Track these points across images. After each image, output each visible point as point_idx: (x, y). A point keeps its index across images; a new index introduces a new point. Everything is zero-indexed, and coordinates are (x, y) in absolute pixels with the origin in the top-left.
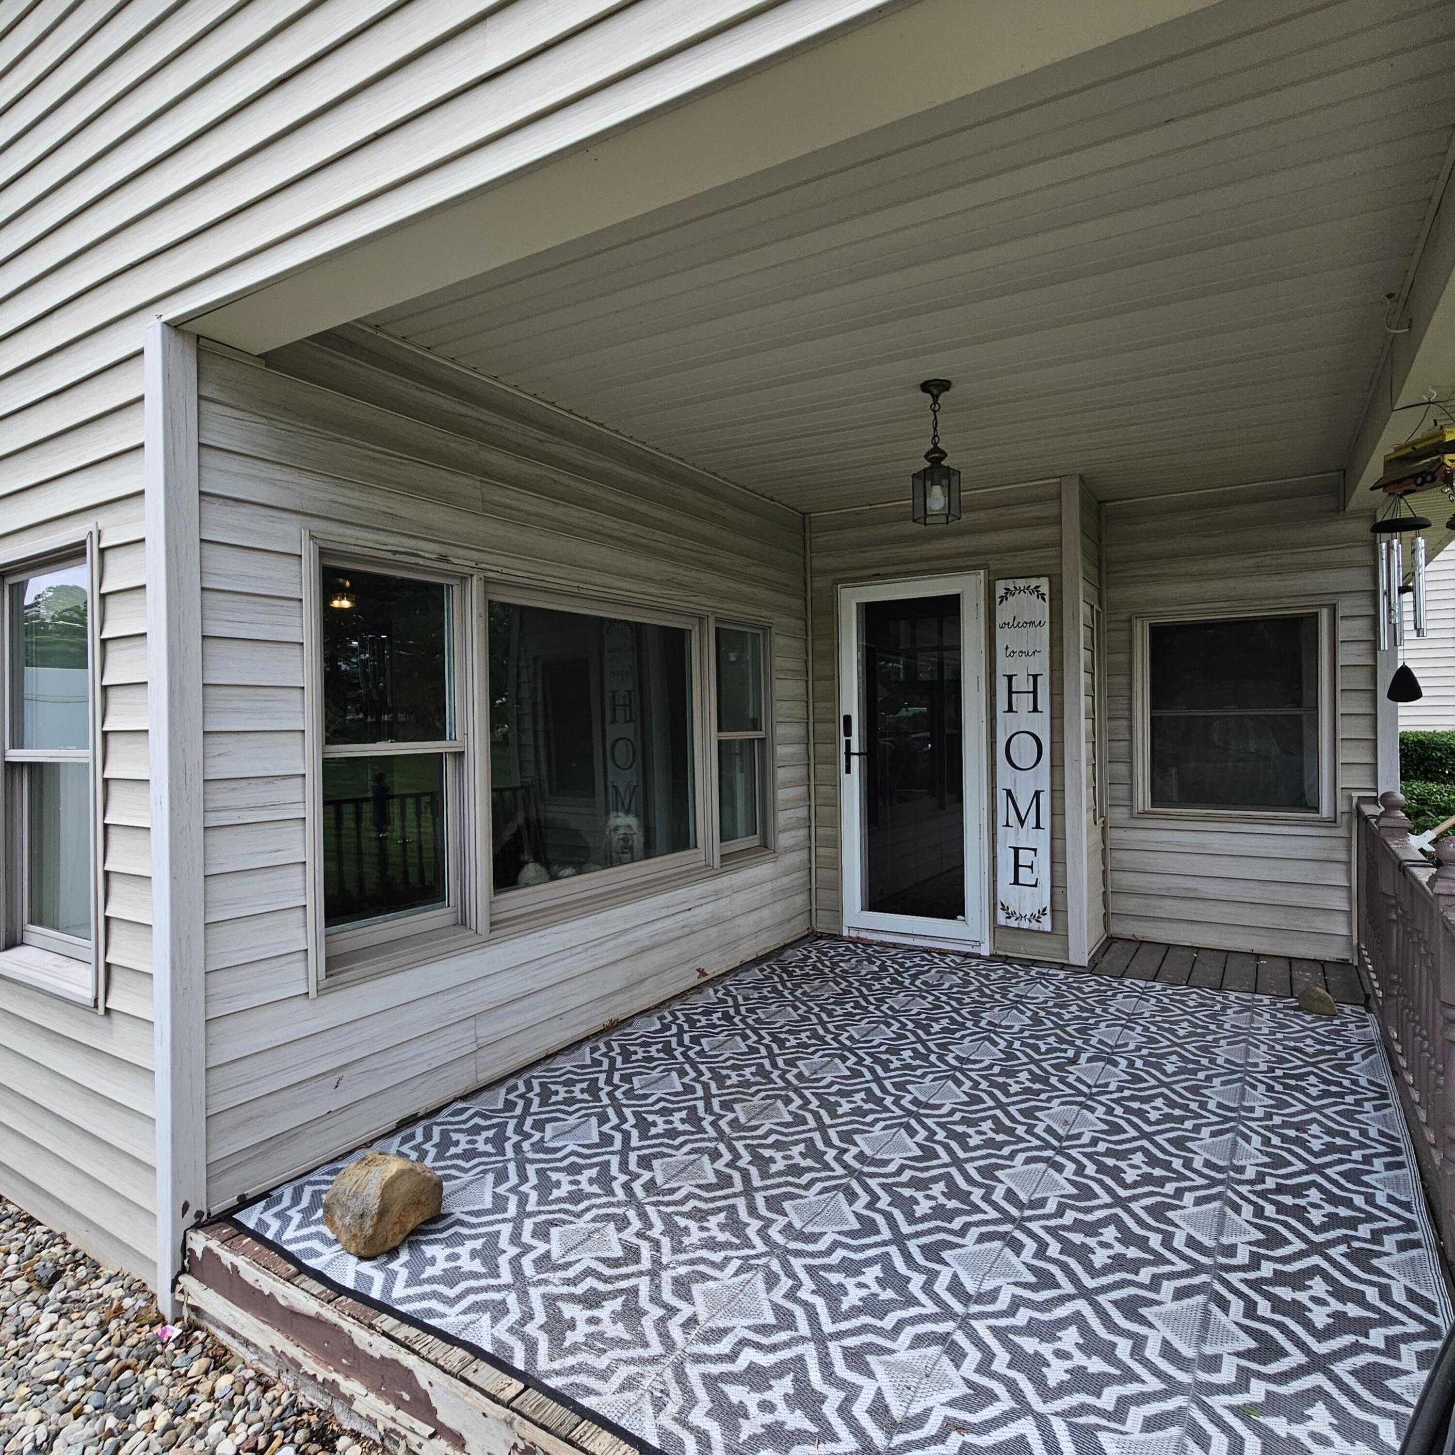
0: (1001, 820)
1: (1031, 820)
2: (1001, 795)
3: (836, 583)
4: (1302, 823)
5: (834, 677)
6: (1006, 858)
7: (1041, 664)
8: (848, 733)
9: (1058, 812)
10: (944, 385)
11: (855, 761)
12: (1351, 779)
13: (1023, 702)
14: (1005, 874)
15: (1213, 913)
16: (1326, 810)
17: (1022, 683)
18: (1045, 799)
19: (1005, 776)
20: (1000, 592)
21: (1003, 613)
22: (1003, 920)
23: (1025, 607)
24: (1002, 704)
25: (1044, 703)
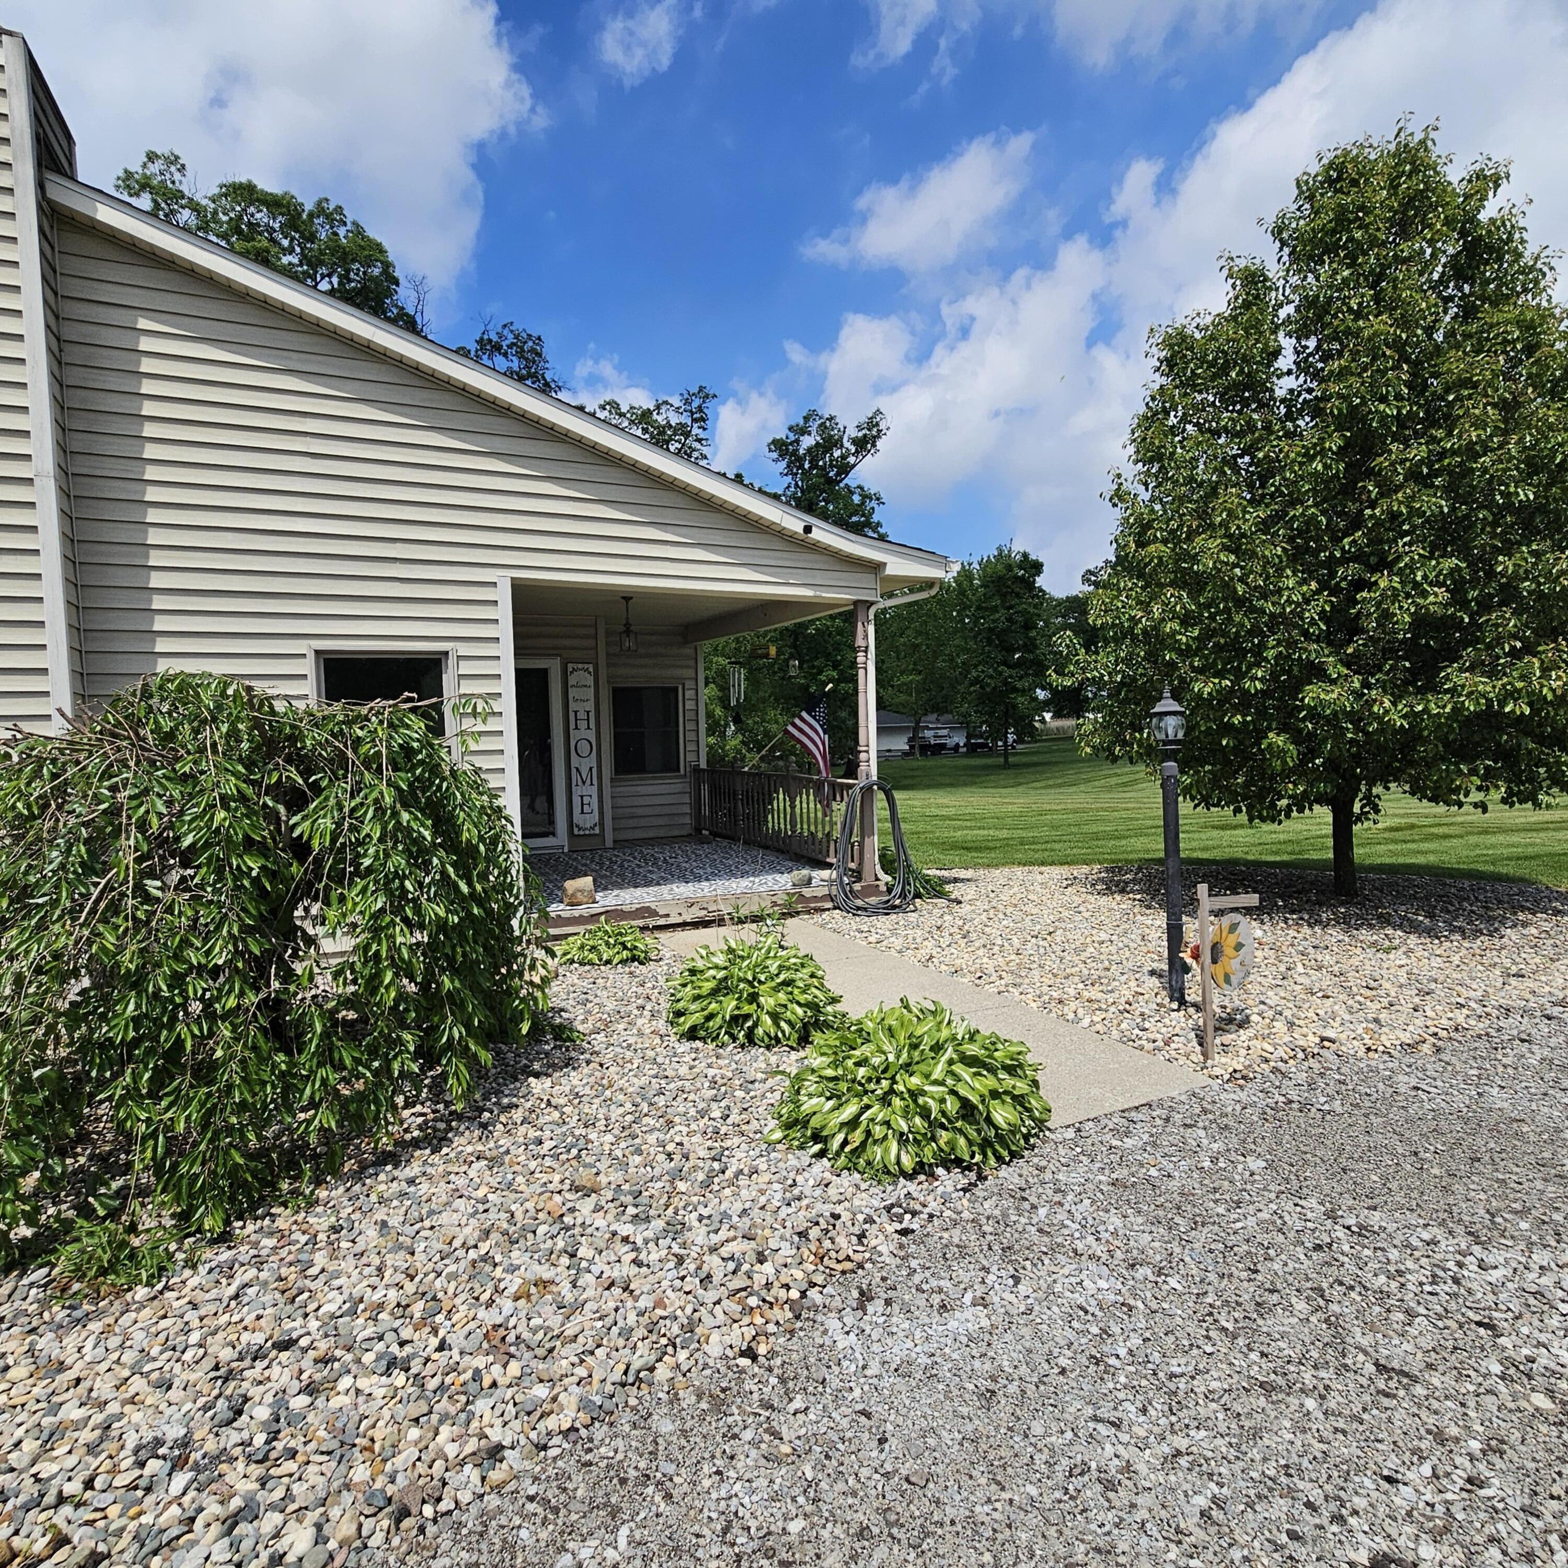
0: (574, 783)
1: (588, 782)
2: (574, 771)
4: (676, 777)
6: (576, 801)
7: (590, 706)
9: (600, 777)
10: (631, 599)
12: (691, 757)
13: (583, 725)
14: (577, 810)
15: (643, 822)
16: (682, 772)
17: (582, 715)
18: (594, 771)
19: (574, 760)
20: (570, 669)
21: (572, 680)
22: (576, 831)
23: (582, 678)
24: (572, 726)
25: (592, 725)
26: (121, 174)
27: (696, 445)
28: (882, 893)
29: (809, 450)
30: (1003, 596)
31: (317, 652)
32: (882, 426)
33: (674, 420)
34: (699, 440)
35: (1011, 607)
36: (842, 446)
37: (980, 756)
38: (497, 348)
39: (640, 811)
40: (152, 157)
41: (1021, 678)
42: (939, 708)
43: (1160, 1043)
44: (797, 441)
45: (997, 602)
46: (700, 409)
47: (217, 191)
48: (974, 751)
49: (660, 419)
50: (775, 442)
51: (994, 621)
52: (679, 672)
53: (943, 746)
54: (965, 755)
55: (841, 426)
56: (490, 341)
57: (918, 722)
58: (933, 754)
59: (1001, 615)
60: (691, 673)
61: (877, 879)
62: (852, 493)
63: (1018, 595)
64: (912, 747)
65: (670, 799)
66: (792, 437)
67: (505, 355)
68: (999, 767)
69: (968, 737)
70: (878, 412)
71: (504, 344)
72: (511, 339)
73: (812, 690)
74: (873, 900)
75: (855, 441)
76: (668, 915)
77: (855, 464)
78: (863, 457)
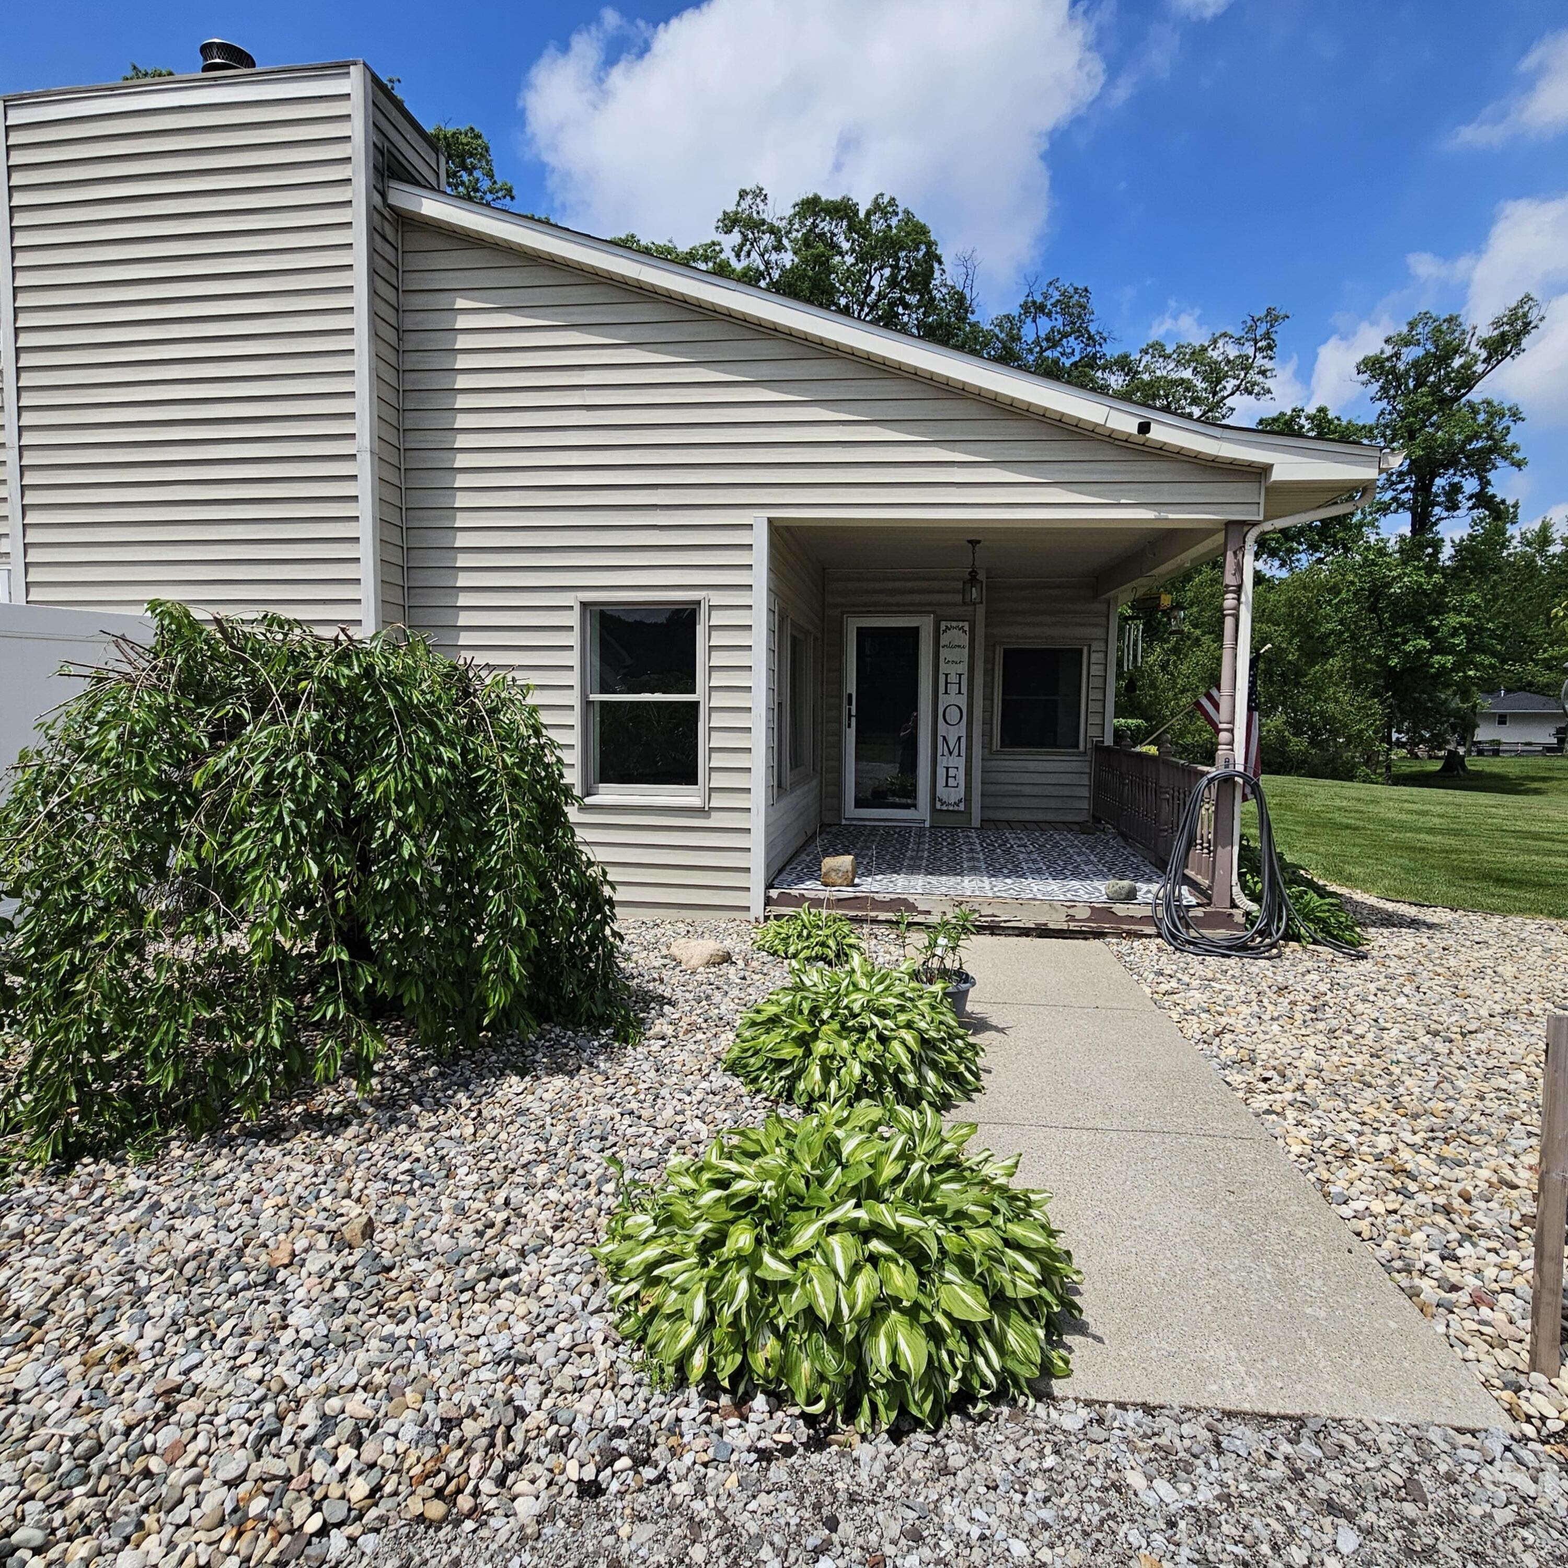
0: (940, 753)
1: (956, 752)
2: (940, 739)
3: (843, 613)
4: (1073, 755)
5: (840, 670)
6: (941, 772)
7: (963, 668)
8: (850, 703)
9: (969, 747)
10: (979, 542)
11: (853, 720)
12: (1093, 731)
13: (953, 689)
14: (941, 782)
15: (1027, 803)
16: (1082, 748)
17: (953, 678)
18: (963, 740)
19: (942, 727)
20: (943, 627)
21: (945, 640)
22: (938, 806)
23: (956, 636)
24: (942, 689)
25: (964, 690)
26: (721, 216)
27: (1259, 378)
28: (1236, 926)
29: (1416, 364)
31: (584, 605)
32: (1533, 316)
33: (1233, 352)
34: (1263, 373)
36: (1466, 351)
38: (1041, 308)
39: (1027, 790)
40: (743, 194)
43: (1463, 1297)
44: (1397, 355)
46: (1267, 336)
47: (792, 211)
49: (1215, 354)
50: (1365, 361)
52: (1088, 632)
55: (1468, 327)
56: (1034, 302)
60: (1099, 632)
61: (1234, 905)
62: (1476, 411)
65: (1065, 779)
66: (1389, 351)
67: (1049, 315)
70: (1528, 299)
71: (1049, 304)
72: (1056, 295)
74: (1220, 934)
75: (1484, 344)
76: (929, 913)
77: (1484, 373)
78: (1499, 362)
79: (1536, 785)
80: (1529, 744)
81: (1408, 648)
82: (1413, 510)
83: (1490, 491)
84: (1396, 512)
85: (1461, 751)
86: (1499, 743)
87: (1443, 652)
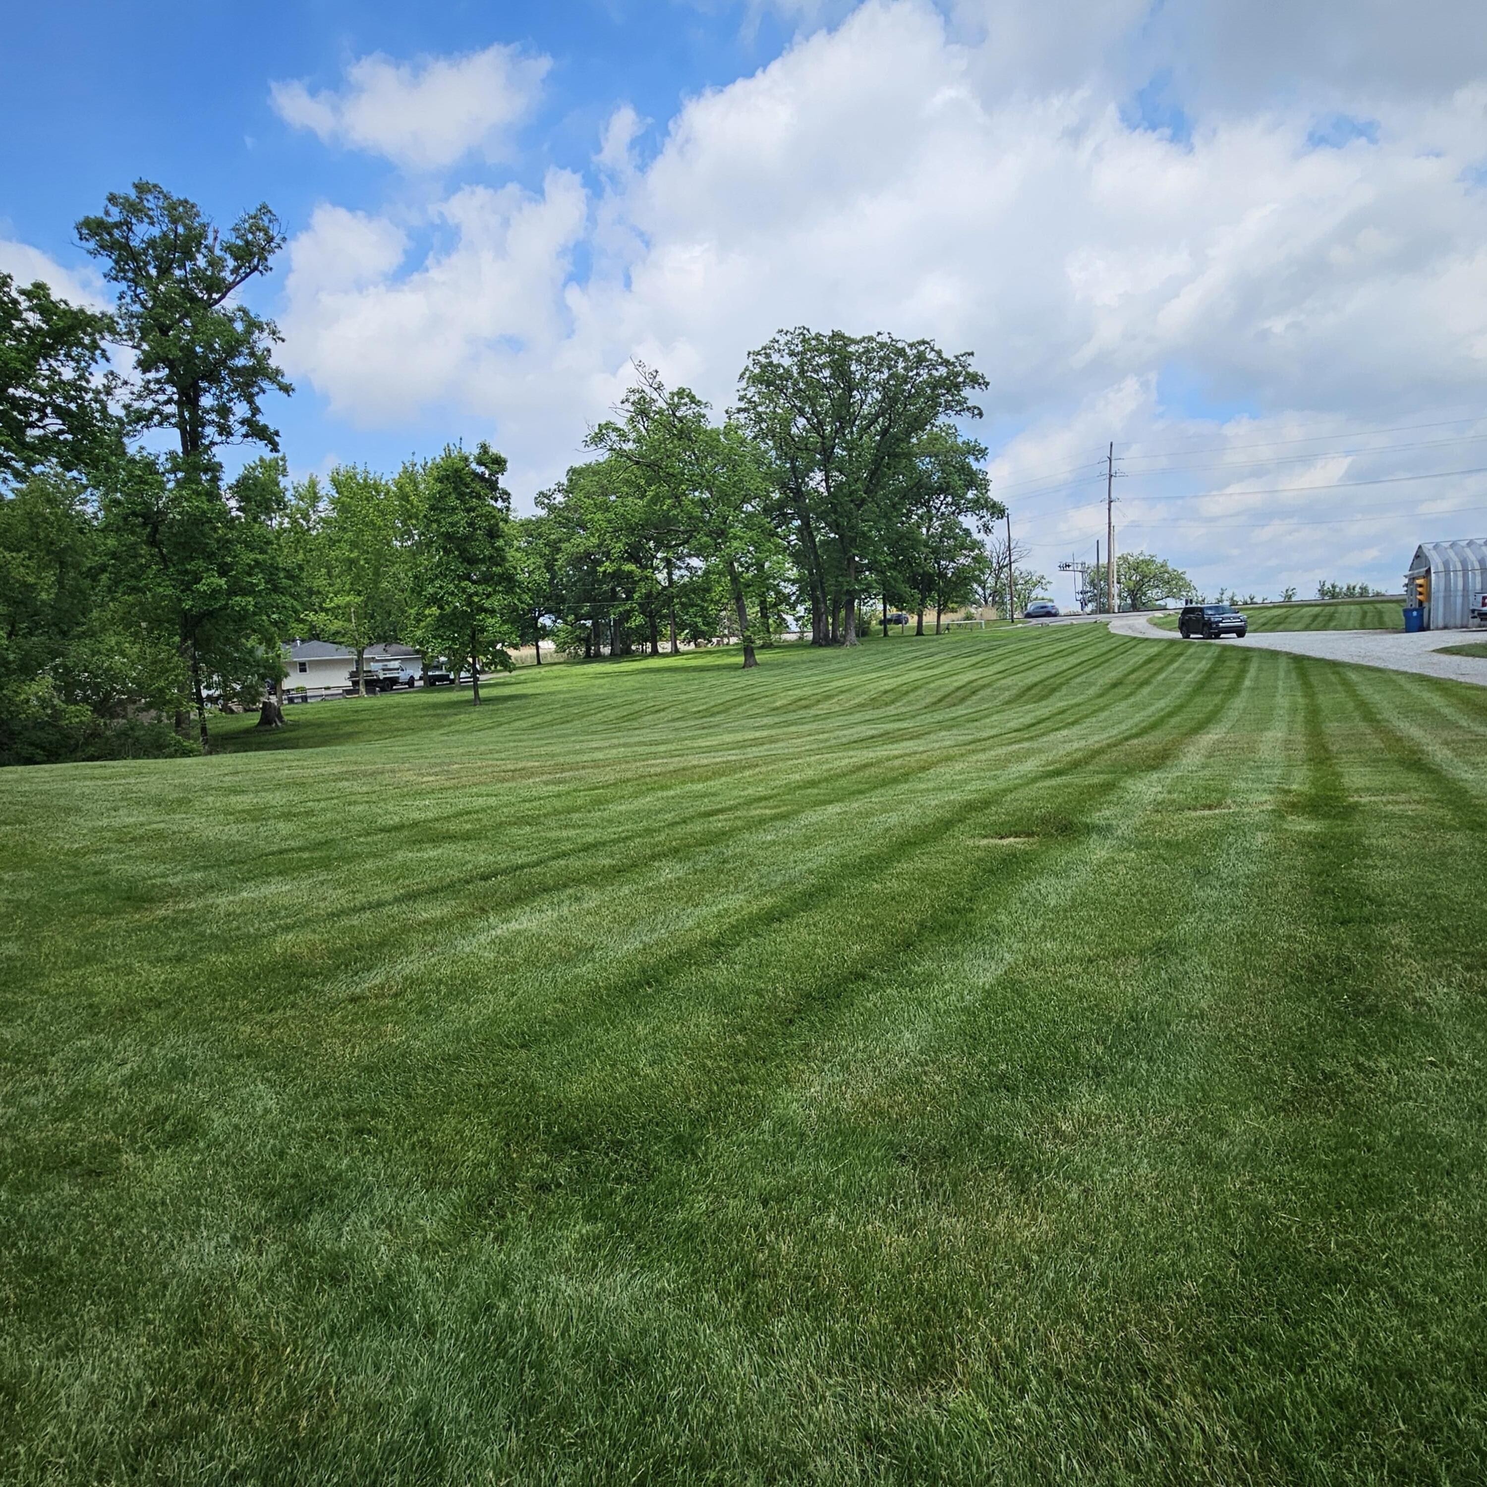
29: (153, 246)
30: (461, 496)
32: (274, 232)
35: (473, 509)
37: (440, 690)
41: (489, 596)
42: (387, 638)
44: (128, 226)
45: (453, 501)
48: (433, 684)
51: (452, 525)
53: (394, 681)
54: (421, 690)
57: (360, 653)
58: (383, 690)
59: (460, 516)
62: (231, 320)
63: (479, 497)
64: (356, 683)
66: (116, 215)
68: (468, 702)
69: (426, 668)
70: (264, 209)
73: (186, 606)
75: (229, 249)
77: (235, 284)
78: (247, 275)
79: (349, 729)
80: (328, 688)
81: (201, 587)
82: (179, 425)
83: (261, 419)
84: (160, 424)
85: (274, 699)
86: (303, 689)
87: (245, 592)
